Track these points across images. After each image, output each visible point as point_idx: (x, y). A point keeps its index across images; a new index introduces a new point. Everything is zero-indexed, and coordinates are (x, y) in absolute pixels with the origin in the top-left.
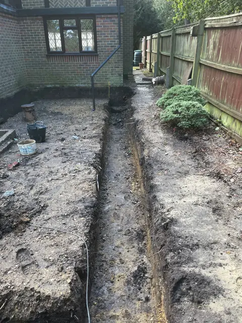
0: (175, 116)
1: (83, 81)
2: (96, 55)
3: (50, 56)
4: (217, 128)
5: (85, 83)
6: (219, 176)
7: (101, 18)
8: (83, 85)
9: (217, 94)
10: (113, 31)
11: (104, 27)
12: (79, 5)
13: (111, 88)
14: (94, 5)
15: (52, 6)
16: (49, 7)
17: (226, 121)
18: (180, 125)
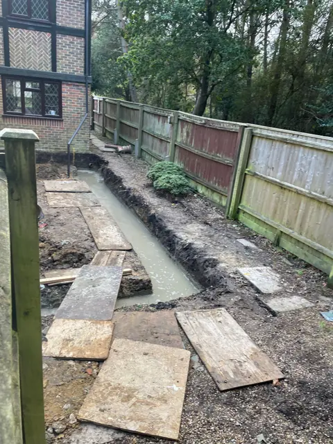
0: (168, 185)
1: (45, 146)
2: (60, 120)
3: (7, 117)
4: (195, 195)
5: (46, 148)
6: (206, 223)
7: (68, 85)
8: (45, 150)
9: (192, 170)
10: (80, 99)
11: (71, 93)
12: (44, 69)
13: (76, 154)
14: (60, 72)
15: (13, 65)
16: (9, 66)
17: (201, 190)
18: (172, 192)
